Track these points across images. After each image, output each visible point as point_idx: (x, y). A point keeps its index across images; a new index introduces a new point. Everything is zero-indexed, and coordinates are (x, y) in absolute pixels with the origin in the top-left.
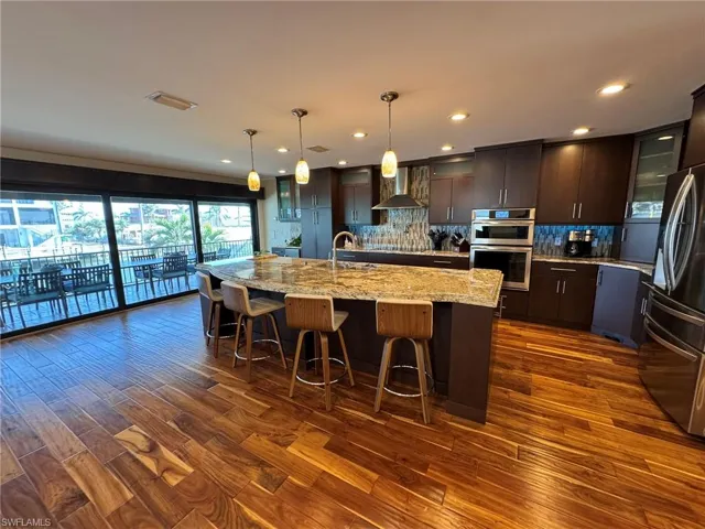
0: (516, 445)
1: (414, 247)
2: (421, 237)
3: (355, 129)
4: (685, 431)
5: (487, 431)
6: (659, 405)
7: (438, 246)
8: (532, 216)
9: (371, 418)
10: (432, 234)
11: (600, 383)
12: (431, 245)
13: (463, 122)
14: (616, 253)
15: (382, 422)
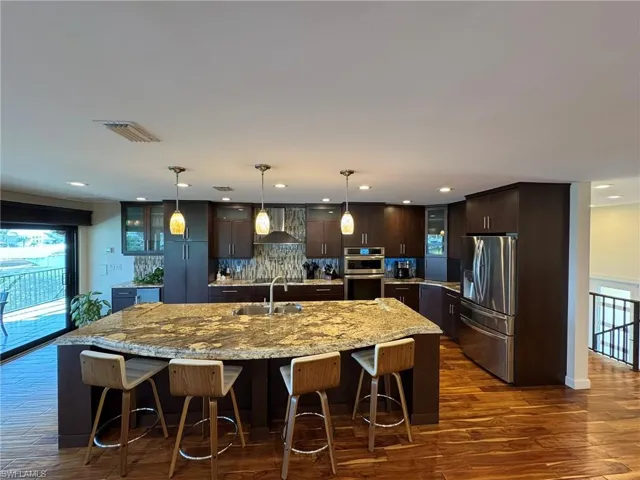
0: (464, 430)
1: (289, 276)
2: (295, 268)
3: (277, 182)
4: (503, 381)
5: (444, 428)
6: (484, 369)
7: (311, 276)
8: (383, 252)
9: (373, 460)
10: (306, 266)
11: (454, 365)
12: (304, 274)
13: (366, 191)
14: (420, 274)
15: (383, 459)
